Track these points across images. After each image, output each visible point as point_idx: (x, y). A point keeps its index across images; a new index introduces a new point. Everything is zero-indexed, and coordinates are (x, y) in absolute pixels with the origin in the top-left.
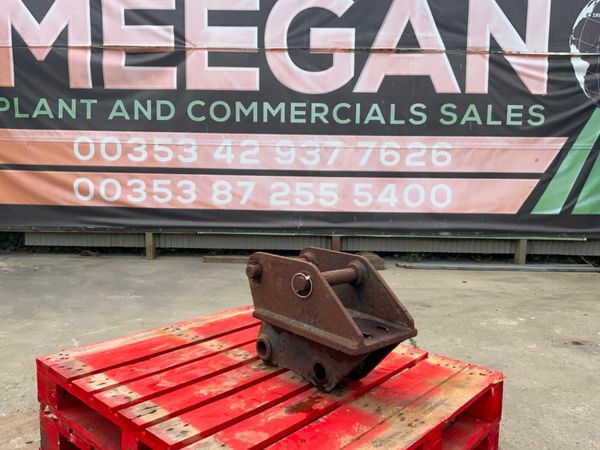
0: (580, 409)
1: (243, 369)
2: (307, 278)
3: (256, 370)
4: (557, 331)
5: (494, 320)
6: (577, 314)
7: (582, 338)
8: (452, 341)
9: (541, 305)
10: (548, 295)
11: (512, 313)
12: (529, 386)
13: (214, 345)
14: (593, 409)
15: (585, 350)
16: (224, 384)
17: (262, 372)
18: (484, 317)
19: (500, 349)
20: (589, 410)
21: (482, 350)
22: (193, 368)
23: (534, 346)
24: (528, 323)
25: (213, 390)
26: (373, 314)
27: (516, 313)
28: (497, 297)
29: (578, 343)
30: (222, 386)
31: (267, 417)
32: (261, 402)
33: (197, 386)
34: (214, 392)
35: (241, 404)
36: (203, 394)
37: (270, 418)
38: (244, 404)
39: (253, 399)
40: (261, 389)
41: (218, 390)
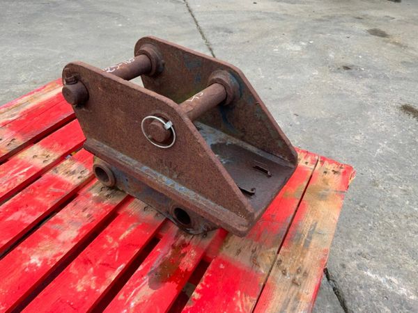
0: (358, 138)
1: (80, 202)
2: (168, 125)
3: (98, 201)
4: (331, 55)
5: (283, 45)
6: (342, 36)
7: (350, 62)
8: (254, 71)
9: (315, 27)
10: (319, 17)
11: (296, 36)
12: (319, 117)
13: (37, 156)
14: (367, 137)
15: (352, 75)
16: (61, 238)
17: (106, 202)
18: (275, 42)
19: (292, 78)
20: (365, 138)
21: (278, 80)
22: (16, 208)
23: (316, 73)
24: (309, 47)
25: (49, 254)
26: (242, 139)
27: (298, 36)
28: (282, 19)
29: (347, 68)
30: (59, 242)
31: (129, 304)
32: (115, 269)
33: (25, 248)
34: (50, 258)
35: (90, 277)
36: (36, 264)
37: (132, 304)
38: (93, 278)
39: (104, 264)
40: (110, 239)
41: (54, 253)
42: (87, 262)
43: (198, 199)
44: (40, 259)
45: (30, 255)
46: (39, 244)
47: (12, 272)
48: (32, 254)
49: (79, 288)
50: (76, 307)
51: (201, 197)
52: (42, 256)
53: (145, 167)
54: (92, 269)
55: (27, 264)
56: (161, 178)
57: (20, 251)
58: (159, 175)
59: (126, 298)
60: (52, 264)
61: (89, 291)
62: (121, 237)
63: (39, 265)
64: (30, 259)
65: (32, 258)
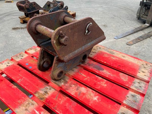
16: (85, 92)
30: (87, 92)
31: (109, 75)
32: (97, 78)
33: (90, 102)
34: (94, 94)
35: (101, 83)
36: (97, 98)
37: (109, 74)
38: (101, 82)
39: (96, 80)
40: (86, 79)
41: (92, 93)
42: (95, 84)
43: (96, 41)
44: (95, 97)
45: (93, 101)
46: (88, 98)
47: (101, 105)
48: (93, 100)
49: (106, 85)
50: (112, 86)
51: (96, 40)
52: (94, 96)
53: (83, 47)
54: (98, 83)
55: (97, 101)
56: (88, 45)
57: (91, 104)
58: (87, 45)
59: (107, 75)
60: (97, 93)
61: (106, 83)
62: (85, 76)
63: (98, 97)
64: (95, 100)
65: (94, 100)
